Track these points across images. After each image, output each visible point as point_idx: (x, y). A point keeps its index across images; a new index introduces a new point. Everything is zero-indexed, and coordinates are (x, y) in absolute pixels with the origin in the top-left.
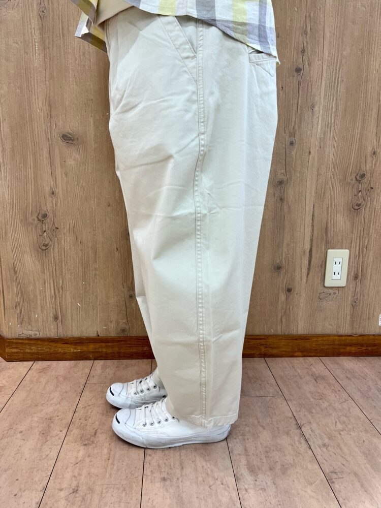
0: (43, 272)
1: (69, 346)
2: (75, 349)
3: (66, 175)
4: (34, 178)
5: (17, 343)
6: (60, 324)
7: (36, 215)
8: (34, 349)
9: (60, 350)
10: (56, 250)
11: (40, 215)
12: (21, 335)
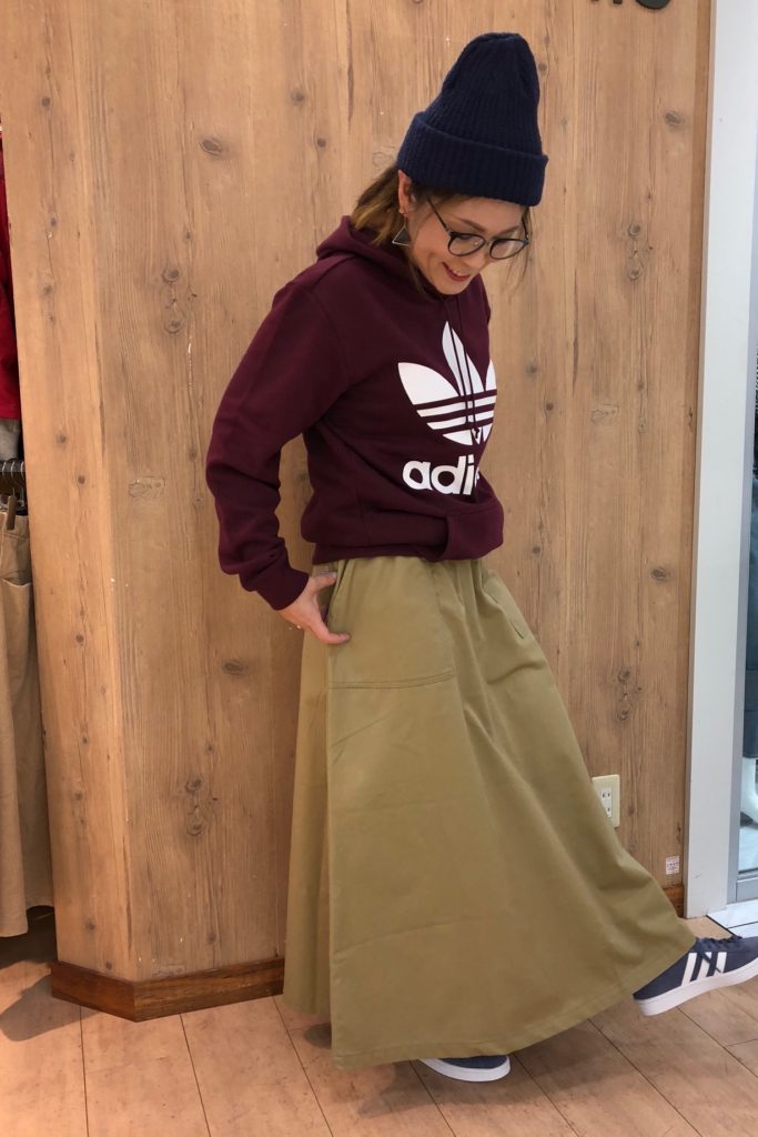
0: (193, 868)
1: (233, 979)
2: (243, 983)
3: (230, 719)
4: (182, 731)
5: (151, 989)
6: (218, 948)
7: (185, 784)
8: (180, 994)
9: (220, 989)
10: (213, 833)
11: (190, 784)
12: (160, 976)
